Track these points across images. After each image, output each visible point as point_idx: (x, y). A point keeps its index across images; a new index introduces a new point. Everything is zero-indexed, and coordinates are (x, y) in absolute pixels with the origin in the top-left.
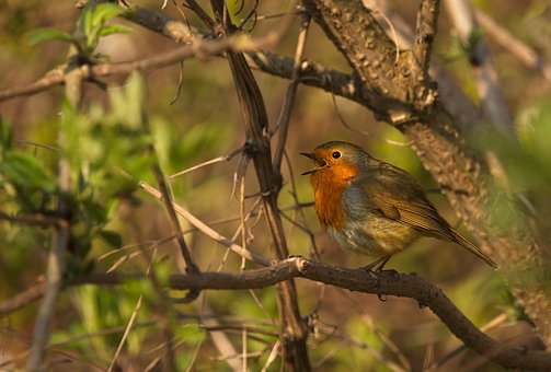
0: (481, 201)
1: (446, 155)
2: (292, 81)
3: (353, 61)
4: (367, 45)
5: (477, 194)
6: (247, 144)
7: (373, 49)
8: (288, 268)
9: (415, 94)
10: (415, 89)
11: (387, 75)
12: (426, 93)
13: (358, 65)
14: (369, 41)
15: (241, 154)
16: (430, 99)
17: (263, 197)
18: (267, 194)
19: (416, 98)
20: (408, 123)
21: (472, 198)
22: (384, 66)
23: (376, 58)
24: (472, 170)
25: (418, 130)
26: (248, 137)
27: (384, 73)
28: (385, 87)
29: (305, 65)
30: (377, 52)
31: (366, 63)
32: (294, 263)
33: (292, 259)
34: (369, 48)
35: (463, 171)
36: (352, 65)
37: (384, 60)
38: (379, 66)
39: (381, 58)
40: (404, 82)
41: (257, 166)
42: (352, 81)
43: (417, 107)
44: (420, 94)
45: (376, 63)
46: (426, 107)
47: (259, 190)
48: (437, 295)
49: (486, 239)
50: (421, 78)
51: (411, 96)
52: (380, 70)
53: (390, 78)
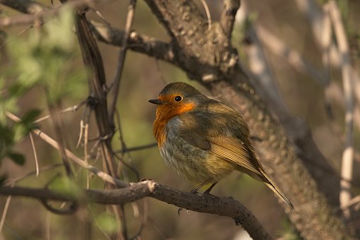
0: (270, 145)
1: (243, 107)
2: (123, 48)
3: (173, 31)
4: (184, 18)
5: (267, 139)
6: (90, 98)
7: (189, 21)
8: (142, 189)
9: (221, 58)
10: (222, 53)
11: (199, 42)
12: (229, 57)
13: (176, 34)
14: (186, 14)
15: (85, 106)
16: (232, 62)
17: (102, 141)
18: (106, 137)
19: (221, 61)
20: (215, 82)
21: (263, 143)
22: (197, 35)
23: (191, 28)
24: (263, 120)
25: (222, 87)
26: (91, 92)
27: (197, 40)
28: (198, 52)
29: (133, 35)
30: (192, 23)
31: (183, 33)
32: (146, 185)
33: (145, 182)
34: (186, 20)
35: (256, 120)
36: (172, 35)
37: (197, 30)
38: (193, 35)
39: (195, 28)
40: (212, 48)
41: (97, 116)
42: (171, 48)
43: (222, 69)
44: (225, 58)
45: (191, 32)
46: (229, 69)
47: (98, 135)
48: (249, 215)
49: (273, 175)
50: (226, 45)
51: (218, 59)
52: (193, 39)
53: (202, 45)
